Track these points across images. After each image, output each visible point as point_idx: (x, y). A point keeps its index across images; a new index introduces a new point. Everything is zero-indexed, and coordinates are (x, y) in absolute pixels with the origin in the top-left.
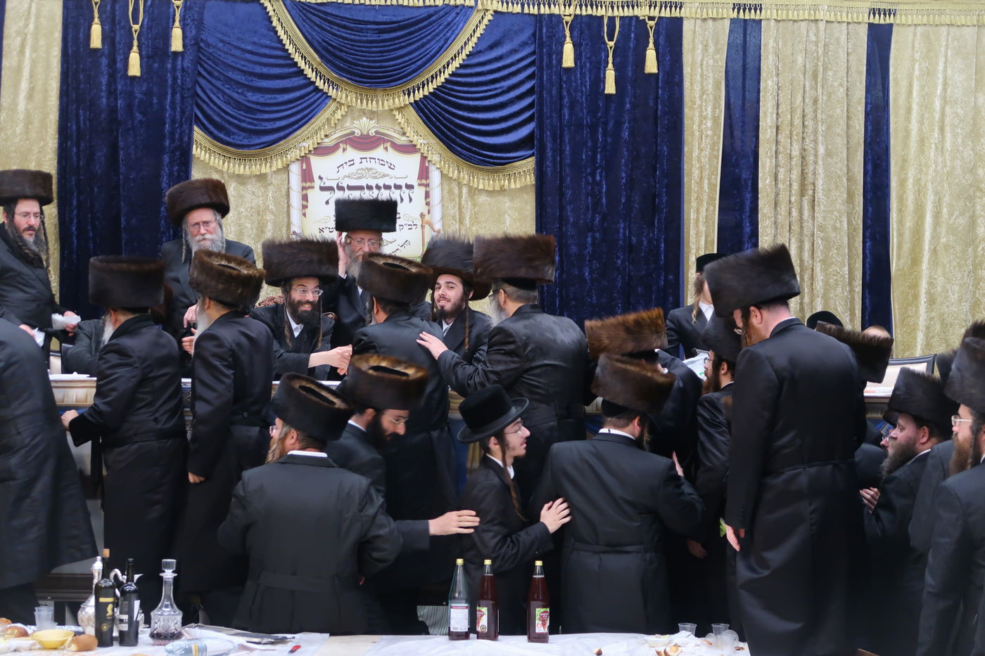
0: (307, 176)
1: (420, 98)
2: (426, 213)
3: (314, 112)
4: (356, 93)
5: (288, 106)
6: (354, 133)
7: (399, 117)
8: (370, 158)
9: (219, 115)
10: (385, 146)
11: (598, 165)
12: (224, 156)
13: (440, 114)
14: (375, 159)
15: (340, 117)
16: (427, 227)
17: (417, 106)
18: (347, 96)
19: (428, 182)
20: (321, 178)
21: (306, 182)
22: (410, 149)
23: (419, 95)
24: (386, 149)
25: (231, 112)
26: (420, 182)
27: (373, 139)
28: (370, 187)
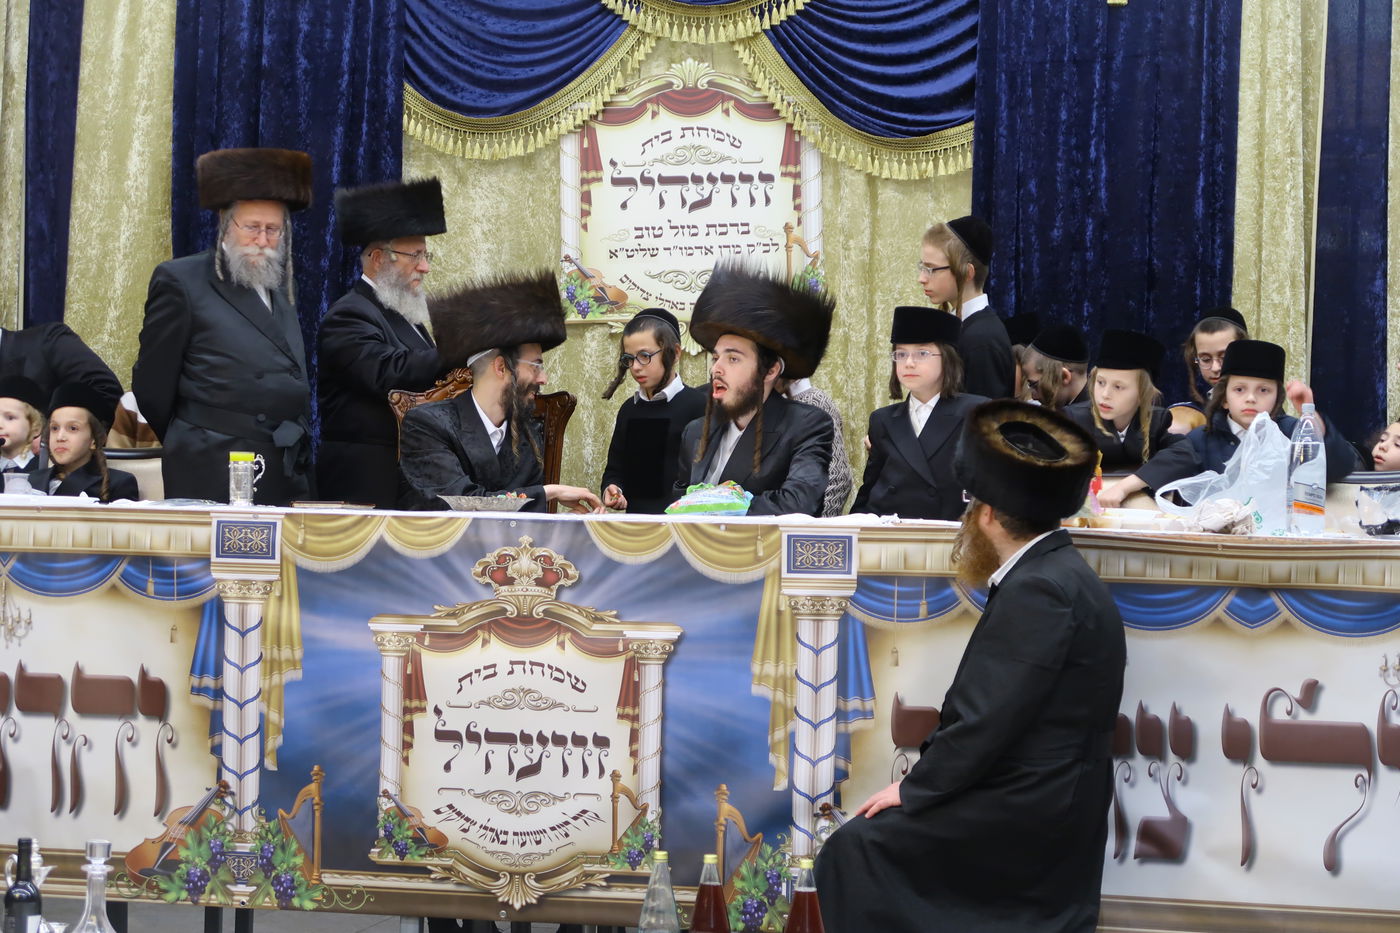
0: (590, 160)
1: (781, 21)
2: (794, 223)
3: (597, 50)
4: (671, 15)
5: (556, 40)
6: (670, 84)
7: (744, 55)
8: (699, 128)
9: (438, 57)
10: (724, 108)
11: (1092, 132)
12: (448, 128)
13: (815, 48)
14: (707, 129)
15: (642, 58)
16: (796, 248)
17: (777, 35)
18: (654, 20)
19: (798, 168)
20: (613, 163)
21: (588, 171)
22: (765, 111)
23: (779, 16)
24: (726, 112)
25: (460, 53)
26: (784, 169)
27: (705, 95)
28: (697, 180)
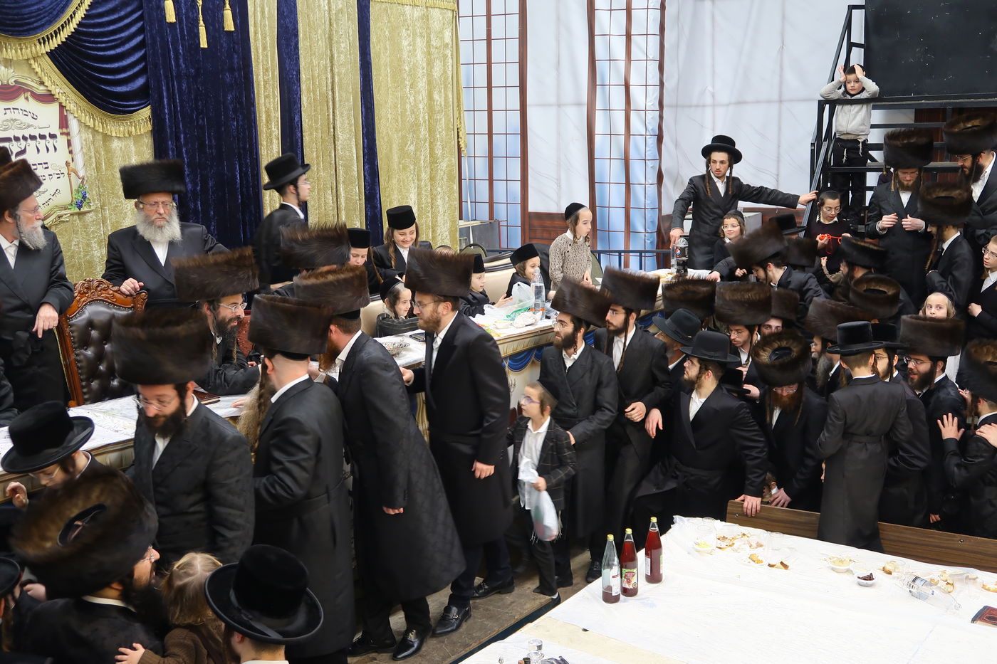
1: (54, 47)
2: (70, 161)
7: (35, 66)
8: (14, 109)
10: (26, 96)
13: (75, 66)
14: (18, 109)
16: (73, 174)
17: (52, 54)
19: (68, 130)
22: (48, 98)
23: (54, 43)
24: (27, 99)
26: (61, 131)
27: (14, 89)
28: (17, 139)
